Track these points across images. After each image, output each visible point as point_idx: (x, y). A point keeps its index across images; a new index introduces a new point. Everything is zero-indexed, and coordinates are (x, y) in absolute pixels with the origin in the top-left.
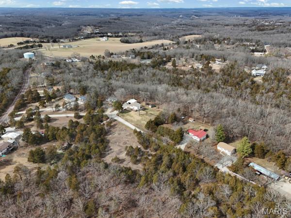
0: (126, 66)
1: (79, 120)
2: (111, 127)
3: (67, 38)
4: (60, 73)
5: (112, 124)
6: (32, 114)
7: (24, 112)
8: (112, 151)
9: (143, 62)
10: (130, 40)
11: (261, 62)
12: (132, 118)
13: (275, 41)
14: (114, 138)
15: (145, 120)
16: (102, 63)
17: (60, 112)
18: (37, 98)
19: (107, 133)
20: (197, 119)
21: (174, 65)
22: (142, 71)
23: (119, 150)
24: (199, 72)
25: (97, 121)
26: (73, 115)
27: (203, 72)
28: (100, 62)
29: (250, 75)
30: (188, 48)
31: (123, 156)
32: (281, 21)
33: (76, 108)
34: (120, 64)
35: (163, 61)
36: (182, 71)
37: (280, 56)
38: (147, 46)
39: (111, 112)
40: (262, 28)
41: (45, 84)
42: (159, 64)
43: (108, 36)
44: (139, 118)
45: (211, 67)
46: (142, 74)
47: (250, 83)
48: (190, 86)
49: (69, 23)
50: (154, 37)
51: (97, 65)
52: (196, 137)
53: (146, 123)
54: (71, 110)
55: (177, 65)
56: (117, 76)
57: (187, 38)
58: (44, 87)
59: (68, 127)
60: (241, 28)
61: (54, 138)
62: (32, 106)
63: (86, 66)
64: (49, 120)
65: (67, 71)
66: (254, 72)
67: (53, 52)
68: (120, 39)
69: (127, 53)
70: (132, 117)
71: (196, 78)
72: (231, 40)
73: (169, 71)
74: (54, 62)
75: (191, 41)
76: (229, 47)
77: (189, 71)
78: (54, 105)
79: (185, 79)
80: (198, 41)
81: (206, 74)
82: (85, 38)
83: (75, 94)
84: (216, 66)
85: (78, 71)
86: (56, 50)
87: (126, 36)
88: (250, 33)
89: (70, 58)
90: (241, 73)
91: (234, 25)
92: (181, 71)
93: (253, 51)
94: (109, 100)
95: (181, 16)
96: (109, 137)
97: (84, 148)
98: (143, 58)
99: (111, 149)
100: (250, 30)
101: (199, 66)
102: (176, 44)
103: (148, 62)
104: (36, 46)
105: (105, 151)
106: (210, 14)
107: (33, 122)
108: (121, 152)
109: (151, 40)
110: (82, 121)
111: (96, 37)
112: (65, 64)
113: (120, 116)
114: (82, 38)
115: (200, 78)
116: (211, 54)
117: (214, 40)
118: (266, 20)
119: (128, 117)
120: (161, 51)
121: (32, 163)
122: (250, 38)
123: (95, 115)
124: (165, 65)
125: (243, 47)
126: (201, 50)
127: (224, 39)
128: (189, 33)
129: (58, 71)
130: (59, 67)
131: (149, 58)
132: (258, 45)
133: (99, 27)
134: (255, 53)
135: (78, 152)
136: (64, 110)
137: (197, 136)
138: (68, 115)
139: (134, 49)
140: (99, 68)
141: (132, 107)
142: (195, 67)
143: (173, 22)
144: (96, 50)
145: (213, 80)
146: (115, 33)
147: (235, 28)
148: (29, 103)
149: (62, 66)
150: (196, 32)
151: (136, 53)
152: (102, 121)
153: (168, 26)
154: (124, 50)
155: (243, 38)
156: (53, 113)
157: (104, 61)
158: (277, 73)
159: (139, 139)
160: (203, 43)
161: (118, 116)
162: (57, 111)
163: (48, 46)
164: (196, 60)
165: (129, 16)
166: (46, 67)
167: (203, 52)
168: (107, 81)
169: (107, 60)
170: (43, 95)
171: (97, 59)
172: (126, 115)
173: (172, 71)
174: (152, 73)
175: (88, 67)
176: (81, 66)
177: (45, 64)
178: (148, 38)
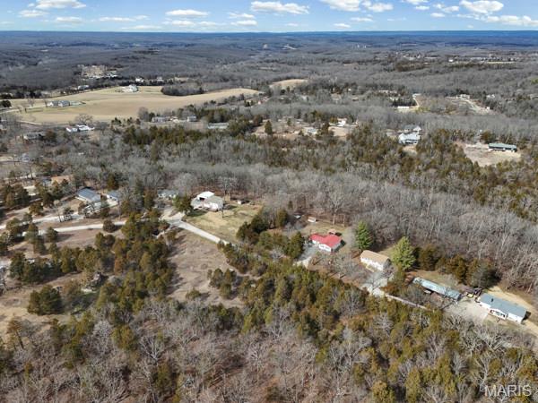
0: (184, 135)
1: (113, 234)
2: (176, 241)
3: (54, 88)
4: (60, 153)
5: (177, 237)
6: (20, 230)
7: (3, 226)
8: (184, 281)
9: (213, 127)
10: (180, 90)
11: (411, 121)
12: (211, 224)
13: (428, 87)
14: (183, 260)
15: (234, 226)
16: (137, 132)
17: (73, 222)
18: (24, 200)
19: (169, 252)
20: (321, 217)
21: (269, 130)
22: (214, 143)
23: (196, 279)
24: (313, 142)
25: (149, 233)
26: (101, 226)
27: (321, 141)
28: (133, 130)
29: (397, 142)
30: (287, 101)
31: (205, 287)
33: (105, 213)
34: (173, 132)
35: (249, 125)
36: (284, 141)
37: (439, 111)
38: (214, 99)
39: (170, 216)
40: (404, 66)
41: (34, 175)
42: (243, 128)
43: (137, 84)
44: (224, 223)
45: (332, 133)
46: (215, 148)
47: (397, 155)
48: (301, 166)
49: (51, 61)
50: (224, 83)
51: (129, 135)
52: (325, 245)
53: (237, 230)
54: (95, 216)
55: (274, 130)
56: (170, 154)
57: (284, 84)
58: (33, 179)
59: (95, 247)
60: (370, 66)
61: (73, 268)
62: (14, 215)
63: (107, 138)
64: (55, 237)
65: (74, 148)
66: (402, 138)
67: (35, 115)
68: (160, 88)
69: (181, 113)
70: (210, 221)
71: (310, 151)
72: (359, 87)
73: (261, 142)
74: (43, 134)
75: (291, 89)
76: (356, 98)
77: (295, 140)
78: (61, 209)
79: (291, 154)
80: (303, 89)
82: (92, 88)
83: (97, 189)
84: (341, 129)
85: (95, 147)
86: (40, 111)
87: (171, 83)
88: (387, 74)
90: (383, 139)
91: (359, 62)
92: (283, 139)
93: (396, 104)
94: (163, 195)
95: (265, 46)
96: (173, 259)
97: (133, 280)
98: (212, 121)
99: (181, 279)
100: (385, 70)
101: (311, 131)
103: (222, 127)
105: (172, 283)
106: (315, 43)
107: (23, 244)
108: (201, 282)
109: (218, 90)
110: (119, 235)
111: (115, 85)
112: (65, 136)
113: (189, 222)
114: (86, 89)
115: (317, 151)
116: (330, 111)
117: (330, 87)
118: (409, 52)
119: (204, 223)
120: (243, 109)
121: (36, 315)
122: (388, 82)
123: (144, 223)
124: (253, 132)
125: (379, 98)
126: (310, 104)
127: (347, 85)
128: (284, 75)
129: (54, 150)
130: (55, 141)
131: (223, 120)
132: (402, 95)
133: (116, 66)
134: (399, 107)
135: (123, 288)
136: (82, 217)
137: (327, 244)
138: (92, 226)
139: (191, 106)
140: (133, 141)
141: (207, 206)
142: (306, 134)
143: (252, 57)
144: (119, 109)
146: (150, 78)
147: (362, 67)
148: (8, 210)
149: (60, 138)
150: (297, 75)
151: (200, 113)
152: (157, 233)
153: (244, 63)
154: (175, 108)
155: (377, 82)
156: (61, 224)
157: (142, 128)
158: (438, 138)
159: (229, 256)
160: (312, 93)
161: (185, 221)
162: (69, 220)
163: (22, 104)
164: (306, 121)
165: (170, 46)
166: (28, 142)
167: (315, 107)
168: (152, 162)
169: (146, 126)
170: (34, 194)
171: (126, 124)
172: (198, 218)
173: (266, 141)
174: (233, 146)
175: (111, 140)
176: (98, 139)
177: (25, 137)
178: (213, 86)
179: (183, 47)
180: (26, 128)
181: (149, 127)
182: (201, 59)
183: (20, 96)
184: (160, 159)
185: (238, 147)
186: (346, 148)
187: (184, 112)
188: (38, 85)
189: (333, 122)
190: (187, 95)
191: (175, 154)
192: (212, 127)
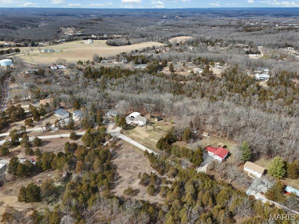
0: (120, 72)
1: (76, 142)
2: (116, 147)
3: (46, 40)
4: (46, 83)
5: (117, 145)
6: (17, 137)
7: (7, 134)
8: (122, 179)
9: (138, 67)
10: (117, 43)
11: (261, 65)
12: (138, 136)
14: (121, 162)
16: (92, 70)
17: (52, 132)
18: (22, 115)
19: (112, 156)
21: (172, 70)
22: (139, 78)
23: (130, 177)
24: (200, 78)
25: (99, 142)
26: (68, 135)
27: (205, 77)
28: (90, 69)
29: (254, 80)
30: (181, 51)
31: (136, 185)
32: (265, 21)
33: (72, 126)
34: (113, 70)
35: (159, 66)
36: (181, 76)
37: (275, 58)
38: (137, 49)
39: (113, 129)
40: (249, 29)
41: (29, 97)
42: (156, 68)
43: (93, 39)
44: (147, 135)
45: (212, 72)
46: (139, 81)
47: (256, 88)
49: (46, 24)
50: (142, 39)
51: (87, 72)
52: (218, 157)
53: (156, 141)
54: (65, 128)
55: (175, 69)
56: (112, 84)
57: (179, 39)
58: (29, 100)
59: (64, 152)
60: (228, 29)
61: (49, 167)
62: (16, 125)
63: (74, 73)
64: (39, 143)
65: (54, 80)
66: (258, 76)
67: (34, 58)
68: (106, 41)
69: (118, 58)
70: (138, 134)
71: (198, 83)
72: (224, 42)
73: (167, 77)
74: (37, 70)
75: (183, 43)
76: (223, 49)
77: (189, 76)
78: (44, 122)
79: (187, 86)
80: (190, 43)
81: (208, 79)
82: (67, 41)
83: (67, 108)
84: (217, 69)
85: (67, 79)
86: (36, 55)
87: (112, 38)
88: (239, 33)
89: (55, 65)
91: (221, 26)
93: (248, 53)
94: (108, 114)
95: (164, 17)
96: (115, 161)
97: (88, 178)
98: (137, 63)
99: (120, 177)
100: (238, 31)
101: (198, 70)
102: (167, 46)
103: (143, 67)
104: (13, 51)
105: (114, 180)
106: (194, 15)
107: (19, 147)
108: (133, 180)
109: (139, 42)
110: (80, 142)
111: (80, 39)
112: (50, 72)
113: (125, 134)
114: (64, 41)
115: (203, 83)
116: (209, 58)
117: (207, 42)
118: (251, 20)
120: (155, 55)
121: (24, 202)
122: (243, 39)
124: (161, 70)
125: (237, 49)
126: (195, 53)
127: (217, 41)
128: (177, 34)
129: (43, 80)
130: (43, 75)
131: (143, 62)
132: (251, 47)
133: (81, 28)
134: (250, 55)
135: (81, 185)
136: (57, 129)
137: (219, 155)
138: (63, 135)
139: (124, 53)
140: (90, 75)
142: (195, 72)
143: (157, 23)
144: (82, 54)
145: (217, 86)
146: (100, 35)
147: (223, 29)
148: (12, 122)
149: (47, 74)
150: (183, 33)
151: (130, 58)
152: (104, 142)
153: (153, 26)
154: (114, 54)
155: (235, 39)
156: (44, 133)
157: (95, 67)
160: (196, 46)
161: (122, 133)
162: (48, 131)
163: (26, 51)
164: (194, 63)
165: (111, 16)
166: (28, 75)
167: (198, 55)
168: (101, 90)
169: (97, 66)
170: (28, 111)
171: (86, 64)
172: (130, 131)
173: (170, 77)
174: (150, 80)
175: (77, 74)
176: (69, 74)
177: (26, 72)
178: (136, 40)
179: (118, 17)
180: (27, 66)
181: (99, 67)
182: (128, 24)
183: (26, 45)
184: (106, 88)
185: (153, 81)
186: (222, 82)
187: (120, 57)
188: (37, 39)
189: (211, 64)
190: (121, 45)
191: (115, 85)
192: (136, 67)
